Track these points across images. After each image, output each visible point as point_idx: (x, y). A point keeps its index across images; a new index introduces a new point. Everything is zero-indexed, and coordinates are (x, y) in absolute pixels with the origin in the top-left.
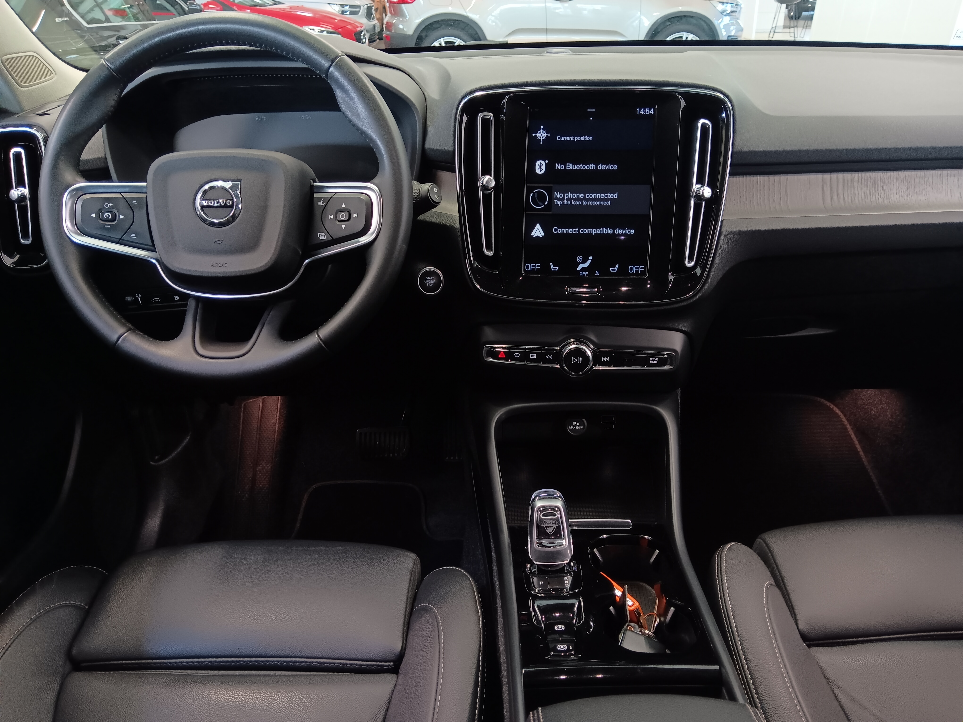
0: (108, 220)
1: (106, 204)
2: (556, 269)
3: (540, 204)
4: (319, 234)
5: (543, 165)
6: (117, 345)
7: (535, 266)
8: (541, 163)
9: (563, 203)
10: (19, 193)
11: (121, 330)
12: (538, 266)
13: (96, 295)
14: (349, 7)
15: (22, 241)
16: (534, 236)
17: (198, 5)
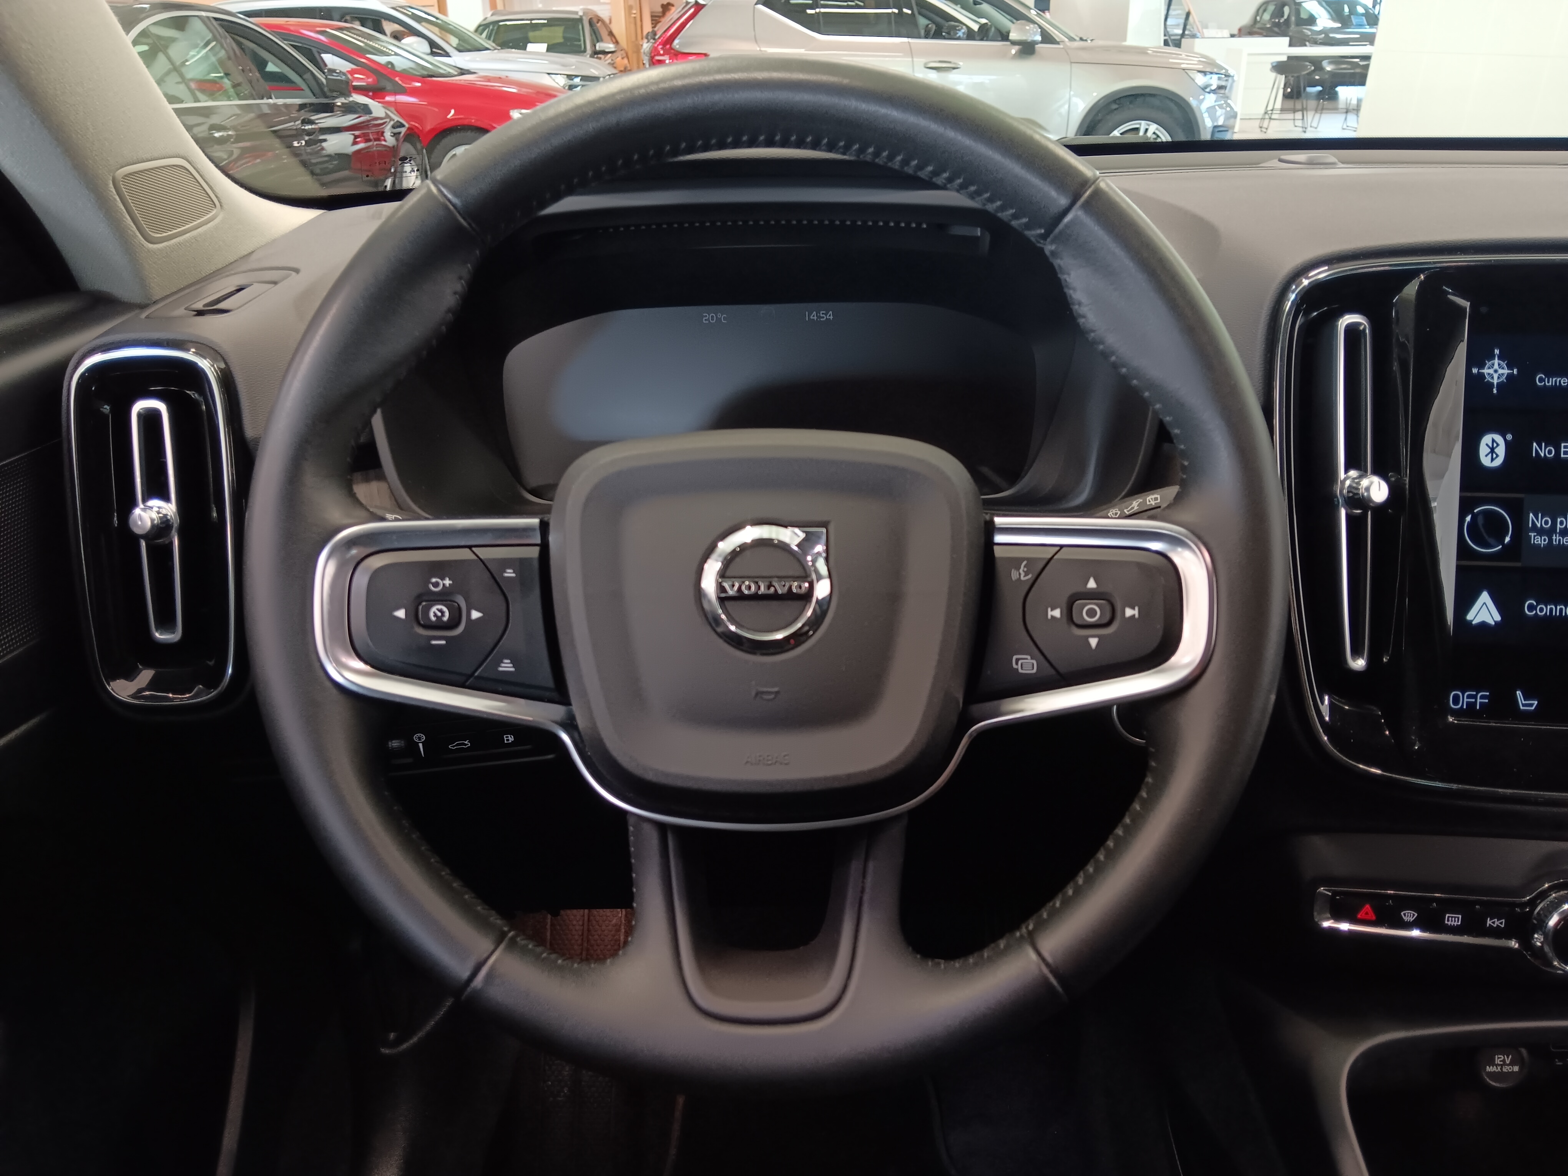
0: (439, 626)
1: (434, 580)
2: (1531, 705)
3: (1491, 541)
4: (1017, 660)
5: (1498, 445)
6: (469, 990)
7: (1475, 697)
8: (1493, 441)
9: (1551, 540)
10: (154, 515)
11: (481, 943)
12: (1482, 697)
13: (408, 844)
14: (581, 80)
15: (157, 635)
16: (1474, 623)
17: (343, 73)
